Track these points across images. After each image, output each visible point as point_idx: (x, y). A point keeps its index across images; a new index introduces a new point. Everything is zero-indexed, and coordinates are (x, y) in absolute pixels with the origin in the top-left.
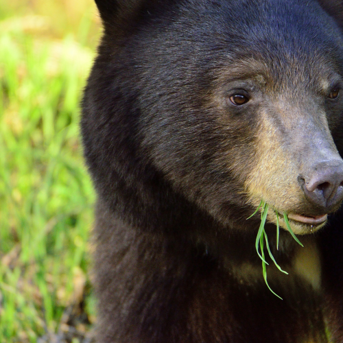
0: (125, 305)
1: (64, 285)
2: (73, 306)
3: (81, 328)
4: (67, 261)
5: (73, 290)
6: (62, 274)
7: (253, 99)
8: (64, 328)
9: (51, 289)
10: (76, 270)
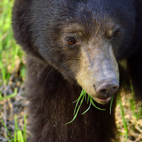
0: (39, 73)
1: (10, 63)
2: (15, 73)
3: (18, 83)
4: (12, 53)
5: (15, 66)
6: (9, 58)
7: (78, 43)
8: (11, 83)
9: (5, 65)
10: (16, 57)
